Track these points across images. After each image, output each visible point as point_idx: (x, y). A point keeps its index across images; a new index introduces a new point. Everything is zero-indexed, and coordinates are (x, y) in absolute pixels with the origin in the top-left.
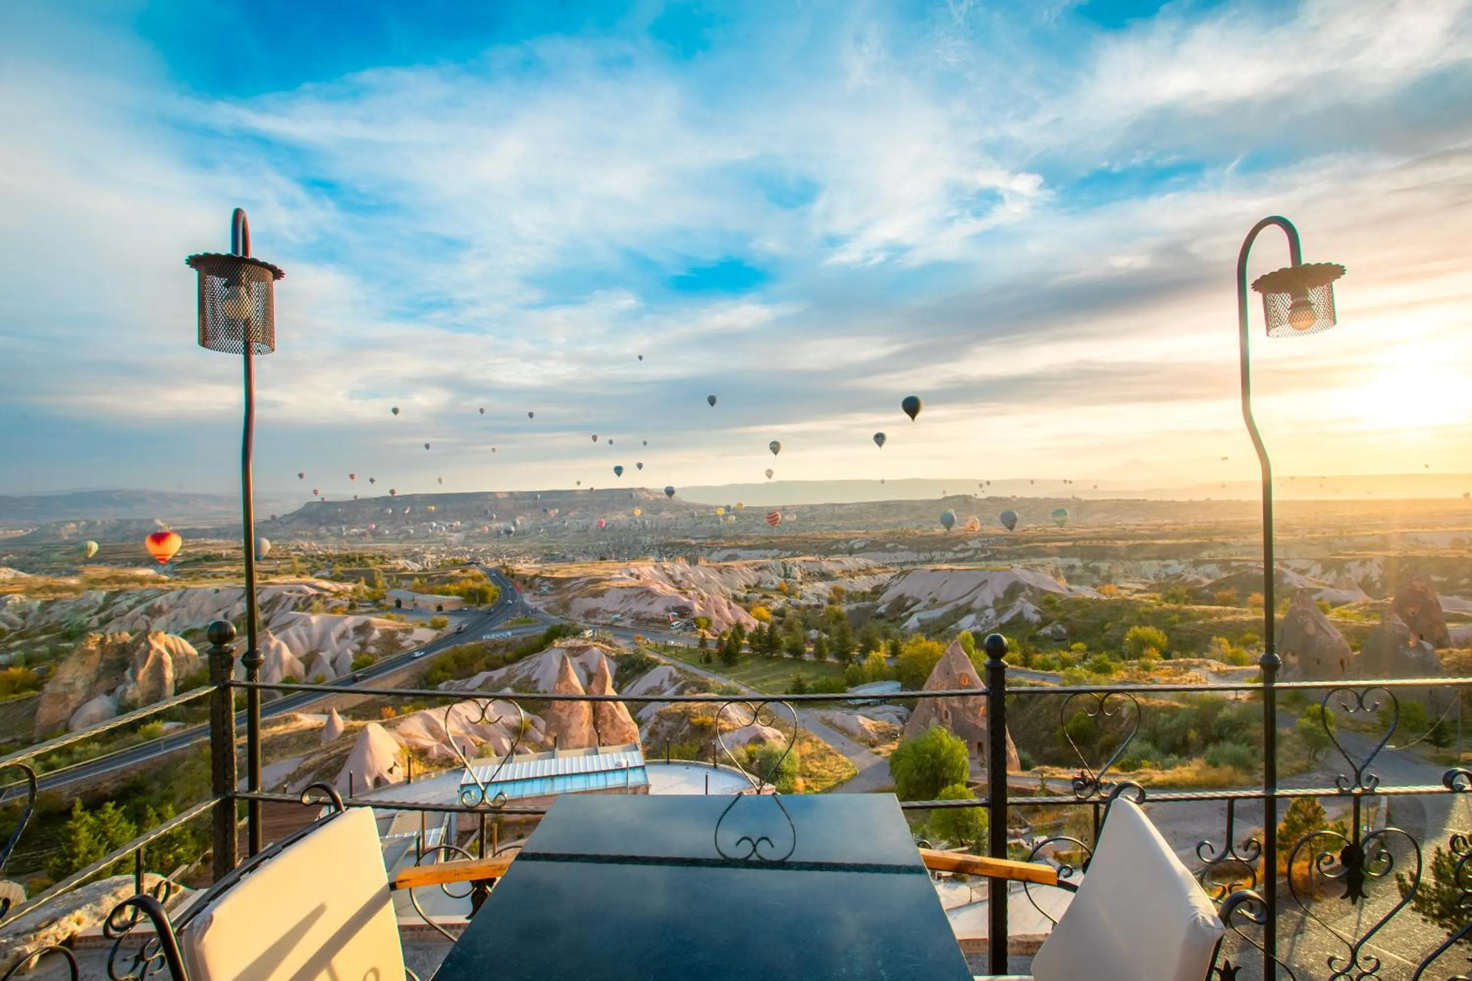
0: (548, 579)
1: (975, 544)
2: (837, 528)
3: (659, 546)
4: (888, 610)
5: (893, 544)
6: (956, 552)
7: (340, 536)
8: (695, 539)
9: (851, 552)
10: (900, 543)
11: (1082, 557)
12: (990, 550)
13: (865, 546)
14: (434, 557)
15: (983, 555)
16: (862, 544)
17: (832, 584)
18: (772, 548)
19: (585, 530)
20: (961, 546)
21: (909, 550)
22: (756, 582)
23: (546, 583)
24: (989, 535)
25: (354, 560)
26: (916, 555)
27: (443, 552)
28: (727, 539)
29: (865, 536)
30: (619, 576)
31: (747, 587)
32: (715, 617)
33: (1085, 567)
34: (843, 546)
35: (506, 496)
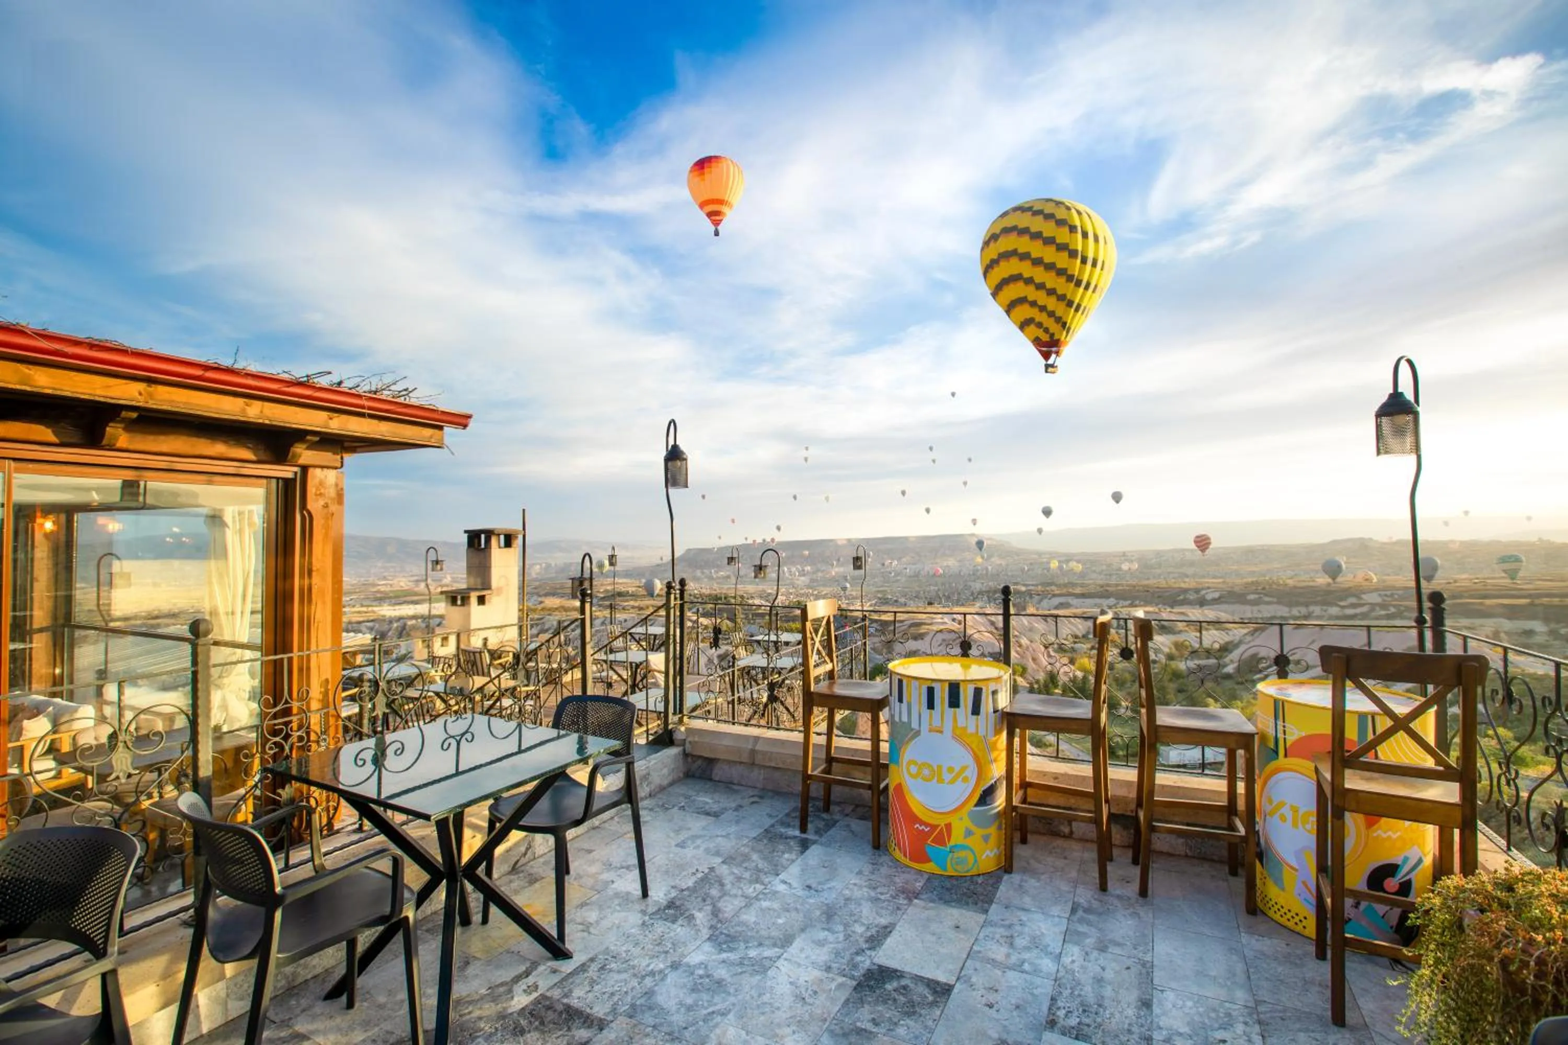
0: (876, 621)
1: (1374, 598)
2: (1187, 576)
3: (988, 592)
4: (1238, 669)
5: (1257, 596)
6: (1343, 607)
7: (711, 578)
8: (1025, 585)
9: (1202, 603)
10: (1266, 595)
11: (1546, 620)
12: (1394, 606)
13: (1220, 598)
14: (784, 598)
15: (1383, 613)
16: (1217, 595)
17: (1173, 638)
18: (1108, 597)
19: (917, 575)
20: (1353, 600)
21: (1279, 603)
22: (1084, 632)
23: (875, 625)
24: (1394, 588)
25: (720, 599)
26: (1286, 609)
27: (791, 594)
28: (1058, 586)
29: (1220, 586)
30: (940, 621)
31: (1076, 637)
32: (1031, 665)
33: (1552, 633)
34: (1192, 596)
35: (845, 542)
